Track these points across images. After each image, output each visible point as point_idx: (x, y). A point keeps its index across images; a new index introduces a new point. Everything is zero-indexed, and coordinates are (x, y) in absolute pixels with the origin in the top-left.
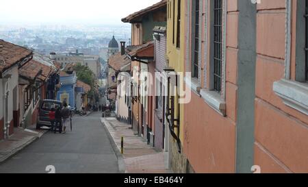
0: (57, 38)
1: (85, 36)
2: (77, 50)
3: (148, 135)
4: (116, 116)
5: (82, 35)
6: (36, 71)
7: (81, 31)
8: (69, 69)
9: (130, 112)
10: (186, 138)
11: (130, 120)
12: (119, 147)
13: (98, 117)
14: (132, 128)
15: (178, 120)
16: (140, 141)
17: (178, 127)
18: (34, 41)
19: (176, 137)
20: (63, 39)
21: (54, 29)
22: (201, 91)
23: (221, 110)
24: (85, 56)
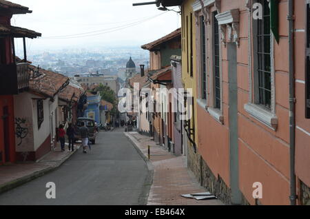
0: (78, 61)
1: (103, 57)
2: (97, 72)
3: (169, 144)
4: (138, 130)
5: (101, 57)
6: (71, 94)
7: (100, 53)
8: (93, 89)
9: (151, 126)
10: (199, 141)
11: (152, 133)
12: (146, 155)
13: (121, 131)
14: (153, 140)
15: (193, 130)
16: (162, 150)
17: (194, 134)
18: (57, 64)
19: (192, 142)
20: (83, 61)
21: (75, 52)
22: (208, 108)
23: (221, 121)
24: (105, 76)
